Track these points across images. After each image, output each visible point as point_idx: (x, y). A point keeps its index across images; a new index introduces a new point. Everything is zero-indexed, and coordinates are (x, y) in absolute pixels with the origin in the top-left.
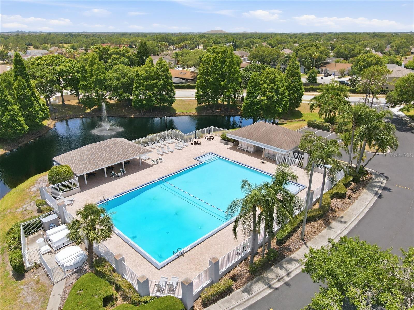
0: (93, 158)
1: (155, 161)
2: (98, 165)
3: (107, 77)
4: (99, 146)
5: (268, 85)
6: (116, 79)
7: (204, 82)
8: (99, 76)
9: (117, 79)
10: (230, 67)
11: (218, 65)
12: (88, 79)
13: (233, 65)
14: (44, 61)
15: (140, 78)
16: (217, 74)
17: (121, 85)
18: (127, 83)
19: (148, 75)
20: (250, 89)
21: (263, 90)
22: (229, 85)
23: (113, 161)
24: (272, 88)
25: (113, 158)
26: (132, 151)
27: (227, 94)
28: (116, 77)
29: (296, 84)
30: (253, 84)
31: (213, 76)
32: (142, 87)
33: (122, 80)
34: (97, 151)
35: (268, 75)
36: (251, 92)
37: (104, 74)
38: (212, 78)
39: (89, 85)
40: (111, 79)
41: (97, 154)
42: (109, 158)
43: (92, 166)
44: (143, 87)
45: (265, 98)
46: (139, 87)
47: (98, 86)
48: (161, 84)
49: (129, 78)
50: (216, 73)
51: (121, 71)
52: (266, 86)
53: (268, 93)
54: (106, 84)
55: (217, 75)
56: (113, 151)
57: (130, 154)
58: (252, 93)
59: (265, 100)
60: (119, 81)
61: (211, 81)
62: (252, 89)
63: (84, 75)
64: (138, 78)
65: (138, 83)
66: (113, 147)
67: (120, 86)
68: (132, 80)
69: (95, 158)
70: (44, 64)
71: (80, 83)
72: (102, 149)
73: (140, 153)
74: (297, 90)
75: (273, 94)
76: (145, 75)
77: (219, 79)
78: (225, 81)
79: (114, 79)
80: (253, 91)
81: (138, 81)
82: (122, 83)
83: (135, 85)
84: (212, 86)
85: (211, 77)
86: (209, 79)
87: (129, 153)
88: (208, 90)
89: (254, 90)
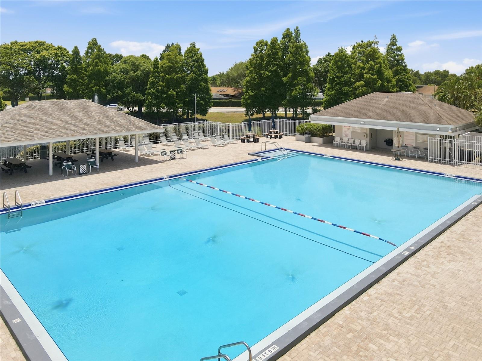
0: (24, 122)
1: (168, 153)
2: (32, 136)
3: (110, 70)
4: (50, 107)
5: (364, 64)
6: (123, 72)
7: (256, 79)
8: (98, 66)
9: (126, 72)
10: (296, 54)
11: (277, 52)
12: (81, 72)
13: (300, 52)
14: (20, 46)
15: (159, 71)
16: (277, 65)
17: (129, 80)
18: (139, 78)
19: (172, 65)
20: (334, 72)
21: (358, 71)
22: (296, 81)
23: (71, 133)
24: (371, 68)
25: (72, 128)
26: (121, 122)
27: (292, 94)
28: (123, 69)
29: (402, 77)
30: (339, 64)
31: (270, 68)
32: (161, 83)
33: (132, 73)
34: (40, 113)
35: (363, 49)
36: (337, 77)
37: (106, 65)
38: (270, 72)
39: (81, 81)
40: (115, 72)
41: (39, 117)
42: (64, 126)
43: (16, 134)
44: (163, 82)
45: (362, 82)
46: (157, 83)
47: (94, 81)
48: (191, 79)
49: (143, 71)
50: (275, 64)
51: (133, 62)
52: (362, 65)
53: (365, 75)
54: (107, 78)
55: (276, 67)
56: (77, 118)
57: (115, 126)
58: (339, 78)
59: (362, 86)
60: (127, 74)
61: (268, 76)
62: (338, 72)
63: (75, 65)
64: (156, 70)
65: (156, 77)
66: (79, 112)
67: (128, 83)
68: (147, 74)
69: (29, 123)
70: (18, 49)
71: (69, 77)
72: (53, 111)
73: (136, 128)
74: (404, 86)
75: (375, 77)
76: (167, 64)
77: (280, 73)
78: (290, 75)
79: (120, 72)
80: (340, 75)
81: (157, 74)
82: (132, 78)
83: (151, 80)
84: (270, 83)
85: (267, 70)
86: (265, 73)
87: (111, 125)
88: (263, 89)
89: (342, 73)
